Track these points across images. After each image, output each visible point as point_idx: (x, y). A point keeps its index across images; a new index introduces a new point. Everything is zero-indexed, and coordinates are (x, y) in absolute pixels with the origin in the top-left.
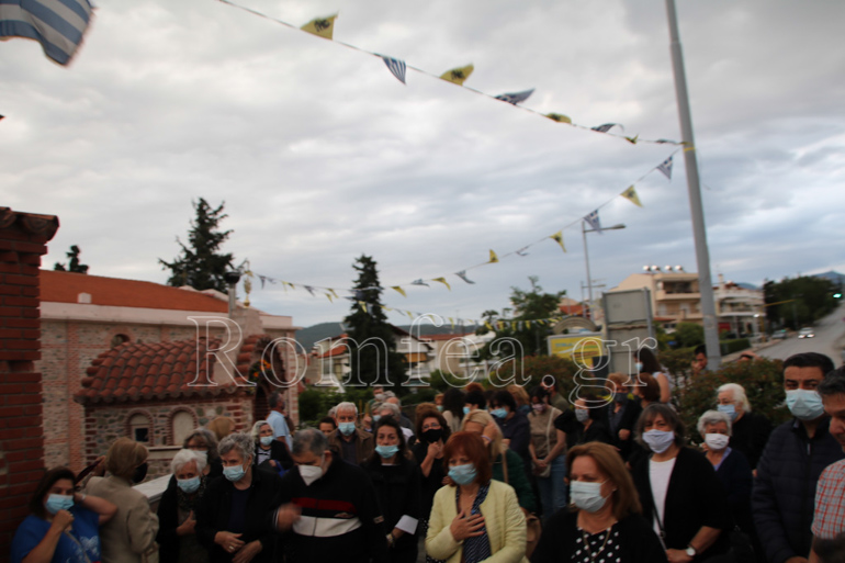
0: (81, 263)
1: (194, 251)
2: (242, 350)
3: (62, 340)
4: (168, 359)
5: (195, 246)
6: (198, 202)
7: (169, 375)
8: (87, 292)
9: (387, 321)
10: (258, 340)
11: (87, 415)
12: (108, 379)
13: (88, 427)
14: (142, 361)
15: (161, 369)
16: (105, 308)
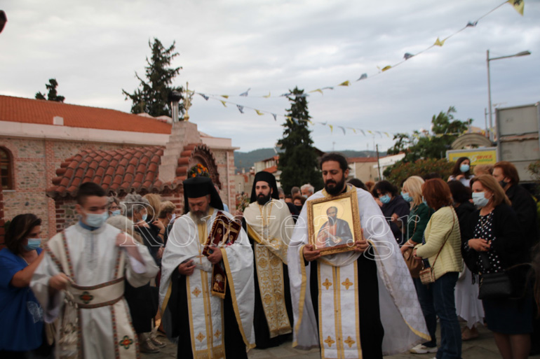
0: (58, 94)
1: (151, 85)
2: (182, 155)
3: (41, 155)
4: (123, 162)
5: (151, 80)
6: (153, 42)
7: (123, 176)
8: (61, 116)
9: (313, 145)
10: (195, 147)
11: (57, 207)
12: (74, 178)
13: (58, 216)
14: (101, 164)
15: (116, 170)
16: (76, 129)
